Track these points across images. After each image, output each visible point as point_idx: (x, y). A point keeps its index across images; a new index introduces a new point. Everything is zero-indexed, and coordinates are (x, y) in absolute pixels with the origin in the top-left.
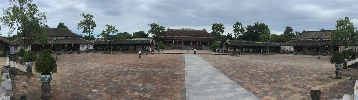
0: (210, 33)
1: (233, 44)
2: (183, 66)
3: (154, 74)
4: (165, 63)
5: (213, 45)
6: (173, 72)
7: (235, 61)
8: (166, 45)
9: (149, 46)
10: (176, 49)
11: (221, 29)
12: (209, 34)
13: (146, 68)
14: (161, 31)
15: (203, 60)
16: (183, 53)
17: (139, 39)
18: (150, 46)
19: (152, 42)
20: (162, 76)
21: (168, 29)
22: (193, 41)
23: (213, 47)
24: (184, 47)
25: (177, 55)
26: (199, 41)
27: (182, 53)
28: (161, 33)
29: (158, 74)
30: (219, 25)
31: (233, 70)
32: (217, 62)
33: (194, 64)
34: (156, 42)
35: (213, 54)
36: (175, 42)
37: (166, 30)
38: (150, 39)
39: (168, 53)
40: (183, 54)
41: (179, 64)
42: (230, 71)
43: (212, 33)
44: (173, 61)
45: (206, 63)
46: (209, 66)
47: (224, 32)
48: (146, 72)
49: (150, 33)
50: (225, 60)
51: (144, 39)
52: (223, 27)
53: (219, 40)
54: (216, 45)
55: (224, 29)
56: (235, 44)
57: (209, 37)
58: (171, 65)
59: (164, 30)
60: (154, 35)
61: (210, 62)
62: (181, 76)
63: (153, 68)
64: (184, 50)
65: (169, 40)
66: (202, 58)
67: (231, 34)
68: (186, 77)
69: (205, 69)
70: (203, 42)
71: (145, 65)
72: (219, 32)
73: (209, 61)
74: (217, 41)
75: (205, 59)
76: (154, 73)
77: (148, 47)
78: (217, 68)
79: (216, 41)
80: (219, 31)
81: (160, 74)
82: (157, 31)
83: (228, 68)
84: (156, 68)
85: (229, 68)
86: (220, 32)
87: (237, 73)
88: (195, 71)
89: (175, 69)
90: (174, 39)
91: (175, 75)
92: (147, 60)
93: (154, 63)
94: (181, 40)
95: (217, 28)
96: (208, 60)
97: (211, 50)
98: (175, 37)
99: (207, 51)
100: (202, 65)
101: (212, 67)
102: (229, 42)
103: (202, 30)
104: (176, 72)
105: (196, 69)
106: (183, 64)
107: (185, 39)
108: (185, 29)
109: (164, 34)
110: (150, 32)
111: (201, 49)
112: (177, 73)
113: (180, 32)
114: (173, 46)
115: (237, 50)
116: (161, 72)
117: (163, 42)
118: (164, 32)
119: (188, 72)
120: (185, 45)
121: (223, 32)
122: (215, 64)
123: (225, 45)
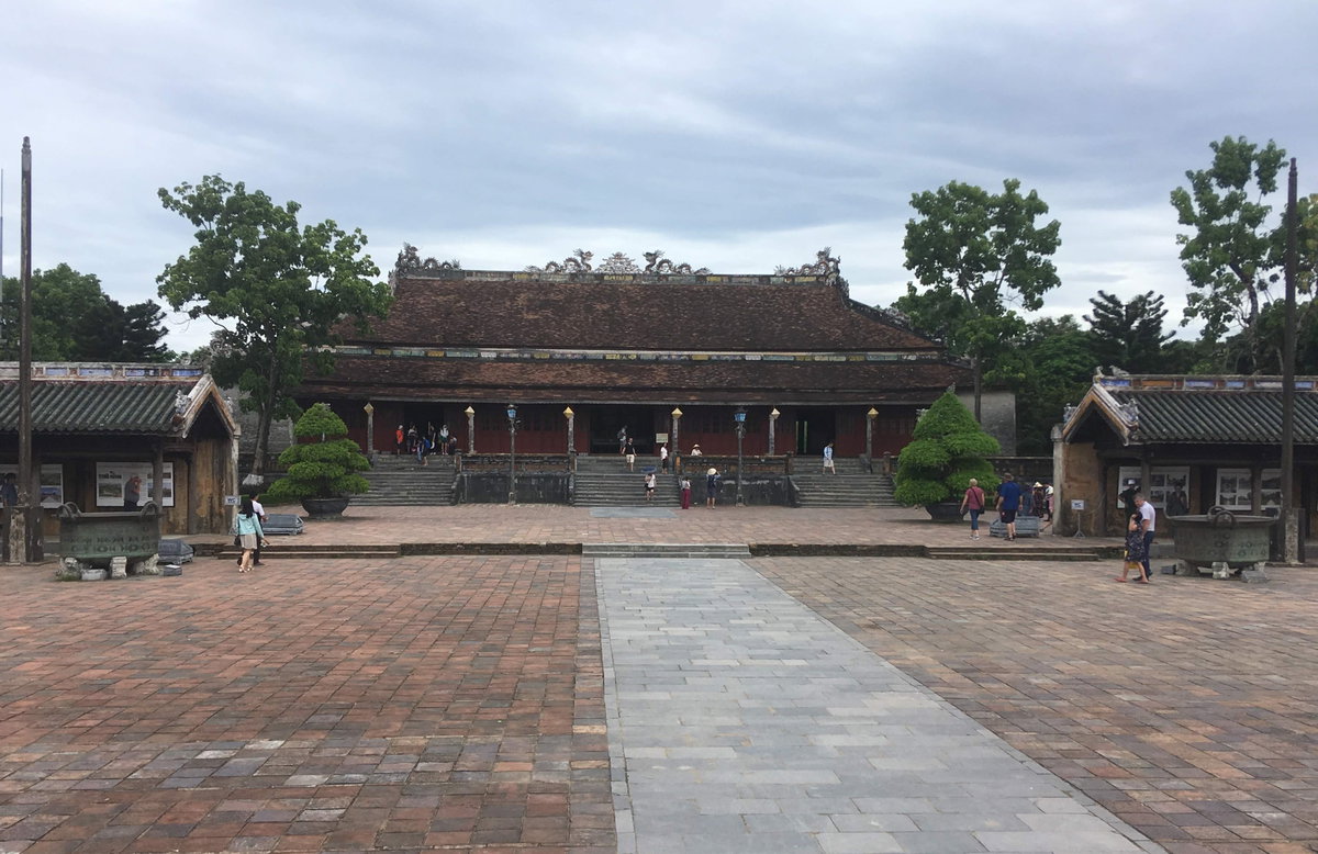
0: (885, 305)
1: (1175, 426)
2: (580, 687)
3: (226, 806)
4: (376, 661)
5: (920, 450)
6: (463, 765)
7: (1227, 637)
8: (380, 448)
9: (169, 457)
10: (502, 498)
11: (1020, 252)
12: (875, 314)
13: (117, 747)
14: (318, 283)
15: (811, 620)
16: (583, 536)
17: (25, 370)
18: (183, 459)
19: (209, 408)
20: (332, 826)
21: (407, 262)
22: (693, 400)
23: (919, 472)
24: (586, 468)
25: (517, 563)
26: (756, 400)
27: (573, 541)
28: (323, 309)
29: (280, 809)
30: (995, 202)
31: (1201, 748)
32: (981, 647)
33: (706, 671)
34: (254, 417)
35: (921, 552)
36: (491, 414)
37: (384, 278)
38: (180, 377)
39: (406, 550)
40: (577, 549)
41: (536, 667)
42: (1163, 766)
43: (910, 302)
44: (470, 633)
45: (847, 650)
46: (887, 688)
47: (1049, 278)
48: (125, 795)
49: (177, 304)
50: (1083, 628)
51: (95, 373)
52: (1040, 222)
53: (996, 387)
54: (956, 442)
55: (1050, 249)
56: (1203, 426)
57: (872, 356)
58: (442, 685)
59: (359, 268)
60: (231, 324)
61: (900, 649)
62: (564, 813)
63: (210, 740)
64: (595, 511)
65: (417, 396)
66: (801, 599)
67: (1140, 304)
68: (623, 821)
69: (841, 730)
70: (801, 413)
71: (103, 704)
72: (993, 286)
73: (878, 635)
74: (967, 402)
75: (835, 608)
76: (232, 796)
77: (157, 476)
78: (998, 719)
79: (960, 390)
80: (989, 277)
81: (315, 794)
82: (267, 275)
83: (1132, 726)
84: (263, 733)
85: (1146, 727)
86: (1004, 289)
87: (1273, 800)
88: (729, 753)
89: (492, 727)
90: (471, 386)
91: (489, 799)
92: (142, 634)
93: (230, 674)
94: (556, 387)
95: (962, 238)
96: (875, 626)
97: (901, 503)
98: (488, 354)
99: (858, 513)
100: (807, 681)
101: (929, 703)
102: (1119, 396)
103: (790, 276)
104: (500, 767)
105: (734, 721)
106: (589, 667)
107: (600, 378)
108: (595, 264)
109: (363, 323)
110: (178, 284)
111: (785, 497)
112: (517, 772)
113: (546, 304)
114: (468, 462)
115: (1233, 501)
116: (325, 770)
117: (348, 409)
118: (352, 298)
119: (646, 764)
120: (594, 450)
121: (1037, 281)
122: (969, 671)
123: (1077, 438)
